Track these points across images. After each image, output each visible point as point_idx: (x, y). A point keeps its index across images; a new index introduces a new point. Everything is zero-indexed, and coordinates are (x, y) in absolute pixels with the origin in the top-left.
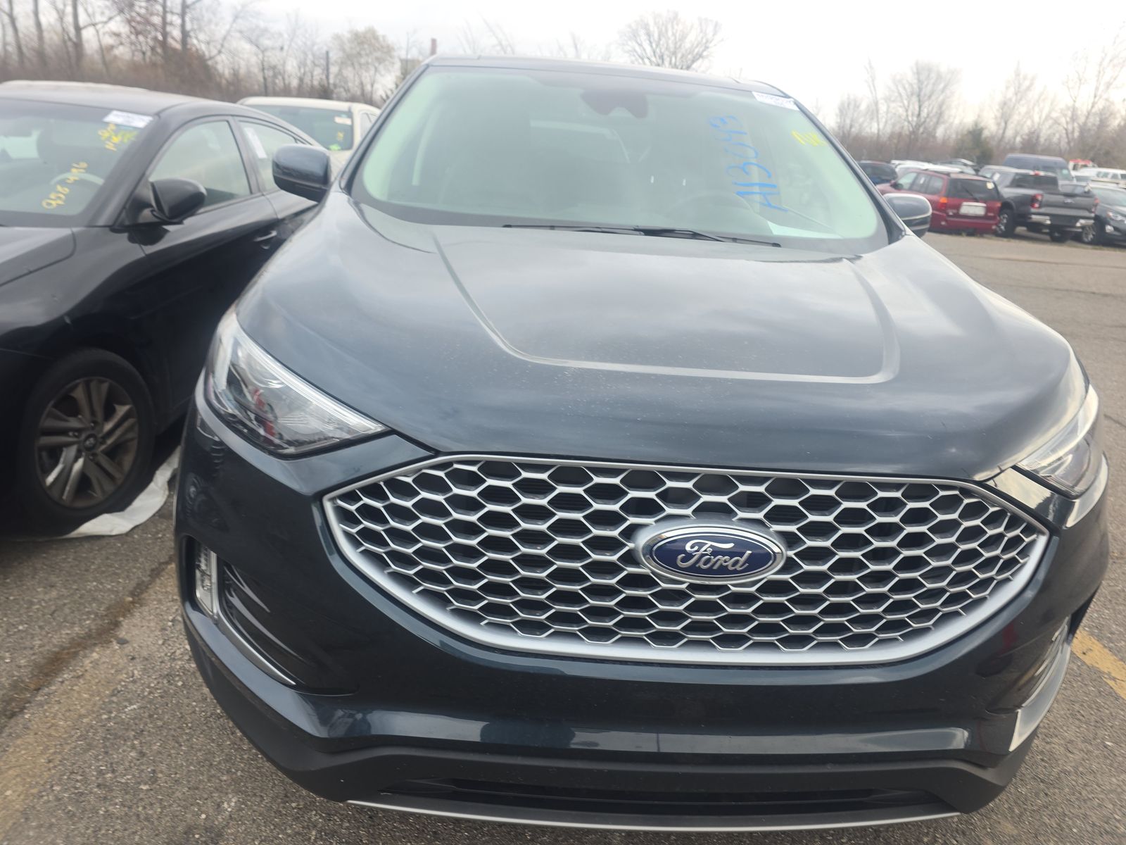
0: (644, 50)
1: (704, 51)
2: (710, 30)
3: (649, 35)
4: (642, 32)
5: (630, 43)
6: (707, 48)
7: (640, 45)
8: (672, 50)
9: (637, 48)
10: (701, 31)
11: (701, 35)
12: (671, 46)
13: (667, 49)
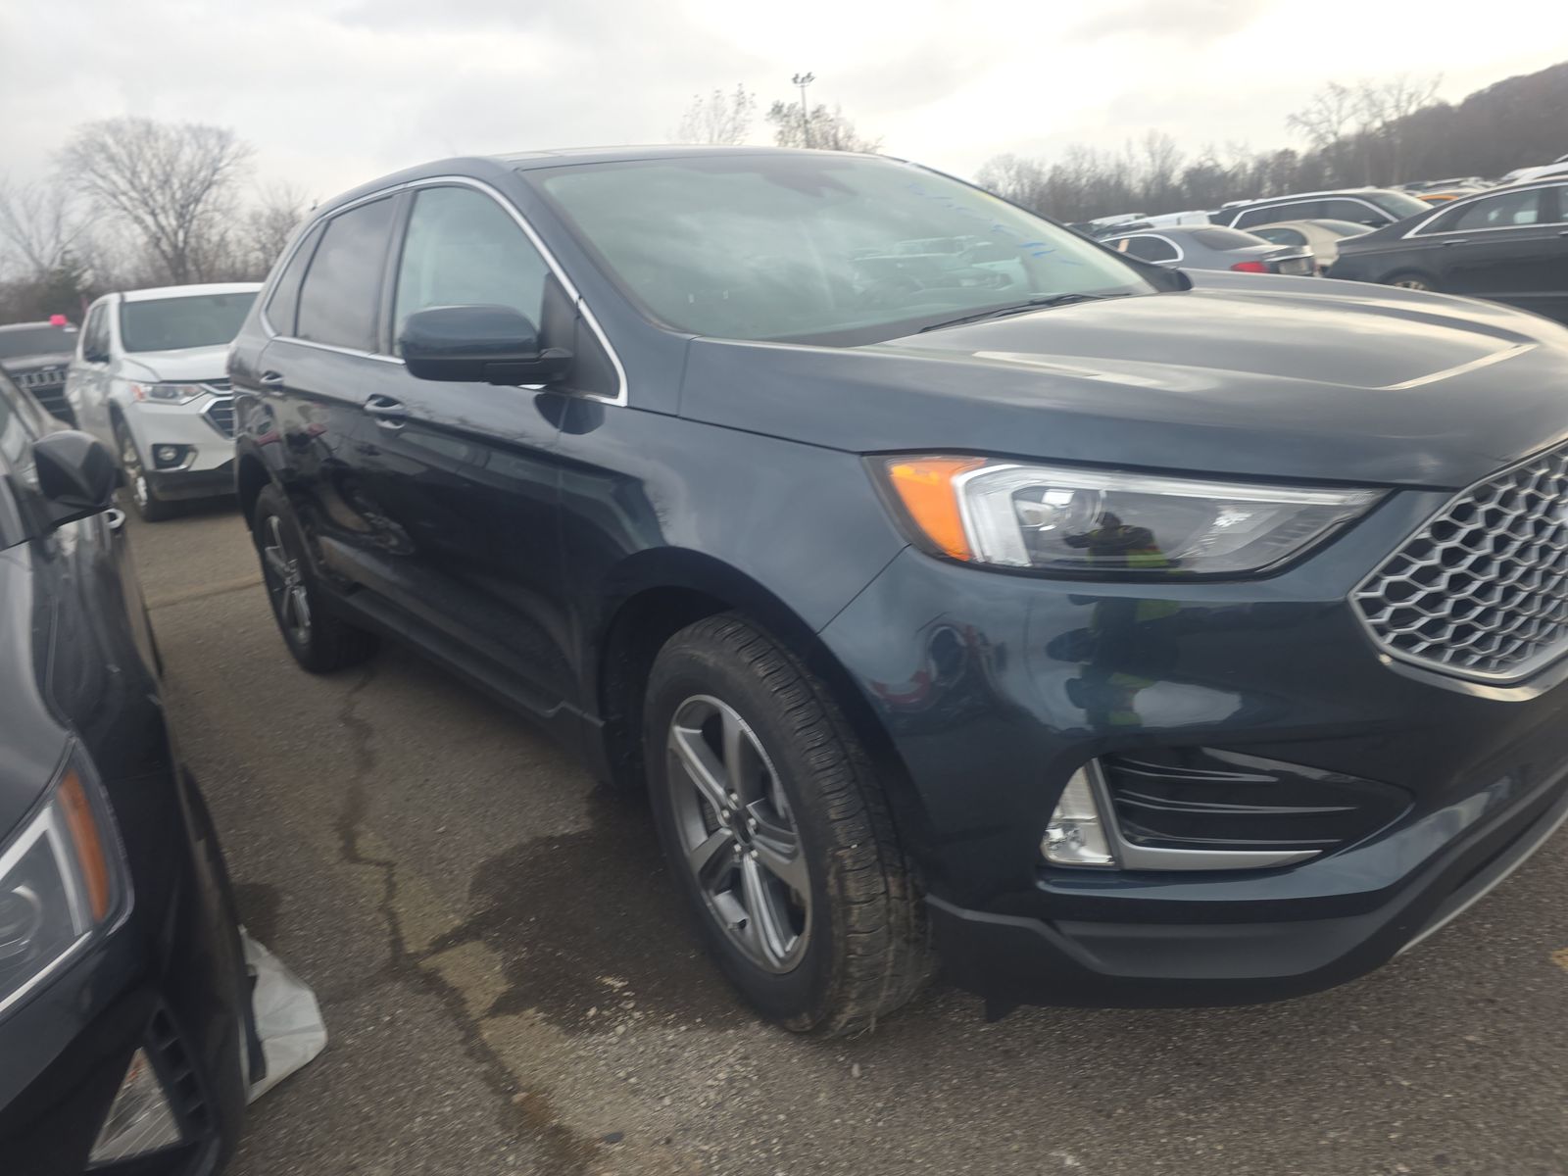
0: (114, 183)
1: (213, 174)
2: (212, 142)
3: (111, 159)
4: (99, 157)
5: (83, 175)
6: (215, 171)
7: (103, 177)
8: (161, 177)
9: (100, 182)
10: (200, 147)
11: (201, 152)
12: (158, 172)
13: (152, 175)
